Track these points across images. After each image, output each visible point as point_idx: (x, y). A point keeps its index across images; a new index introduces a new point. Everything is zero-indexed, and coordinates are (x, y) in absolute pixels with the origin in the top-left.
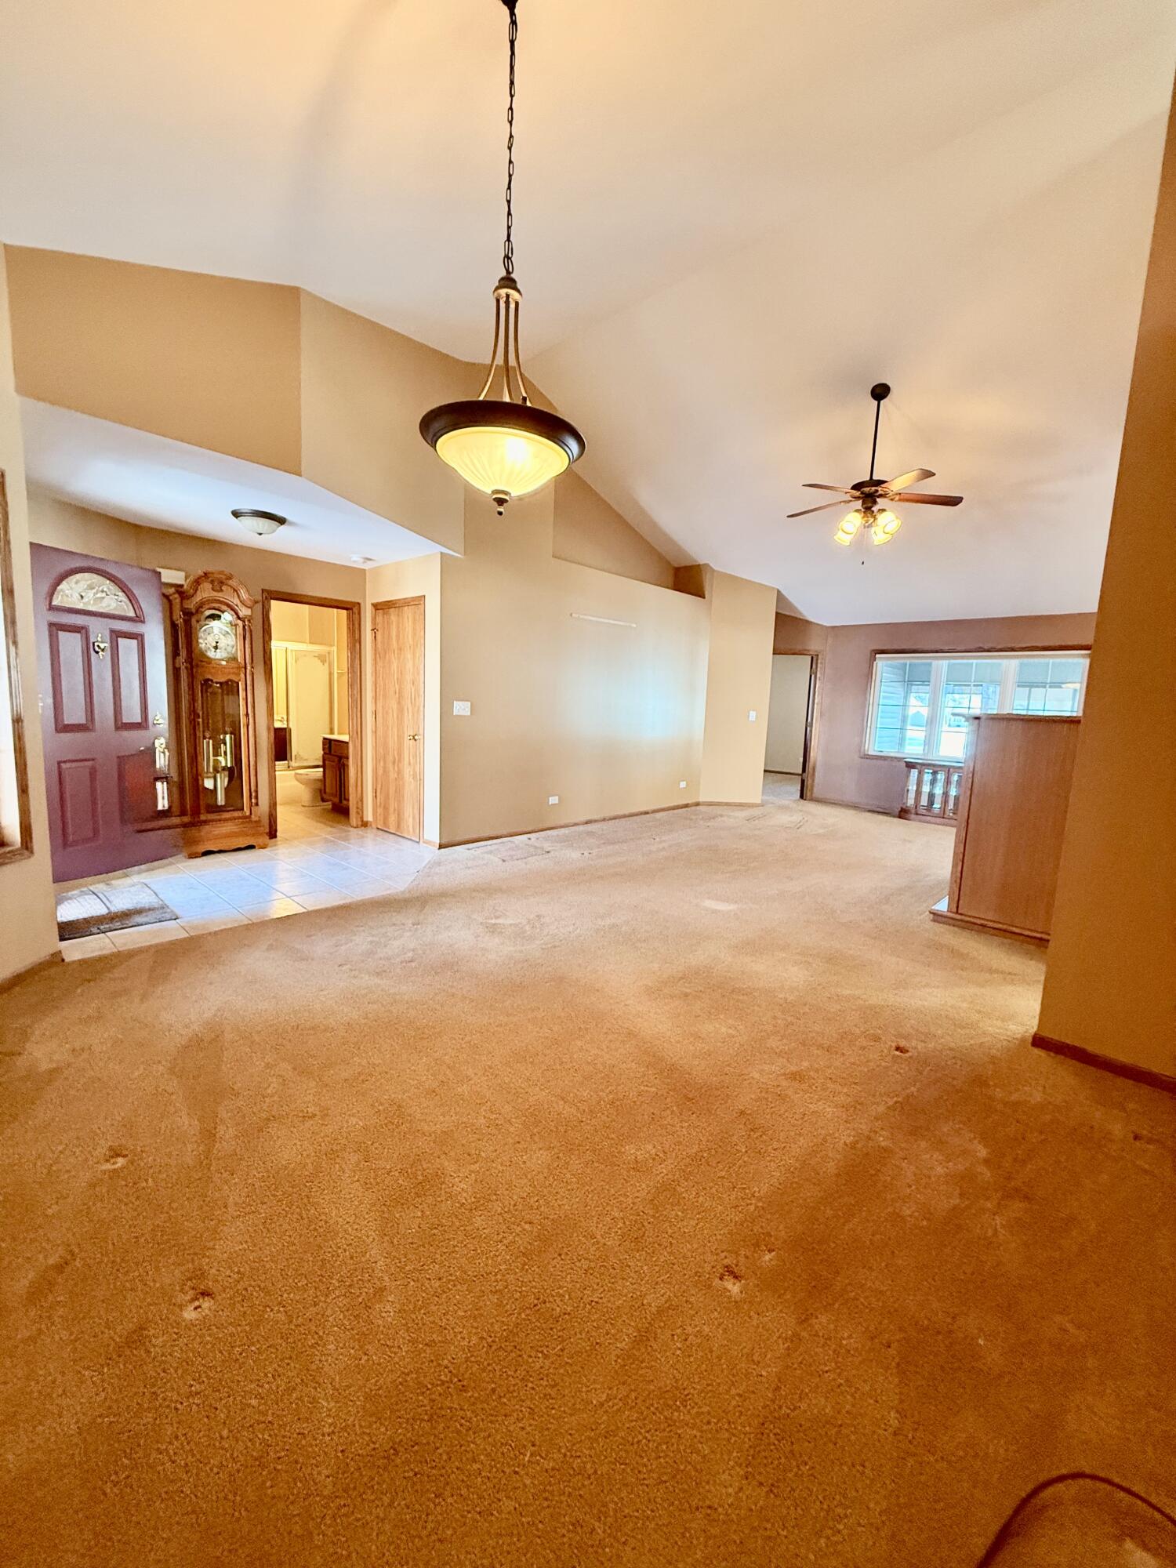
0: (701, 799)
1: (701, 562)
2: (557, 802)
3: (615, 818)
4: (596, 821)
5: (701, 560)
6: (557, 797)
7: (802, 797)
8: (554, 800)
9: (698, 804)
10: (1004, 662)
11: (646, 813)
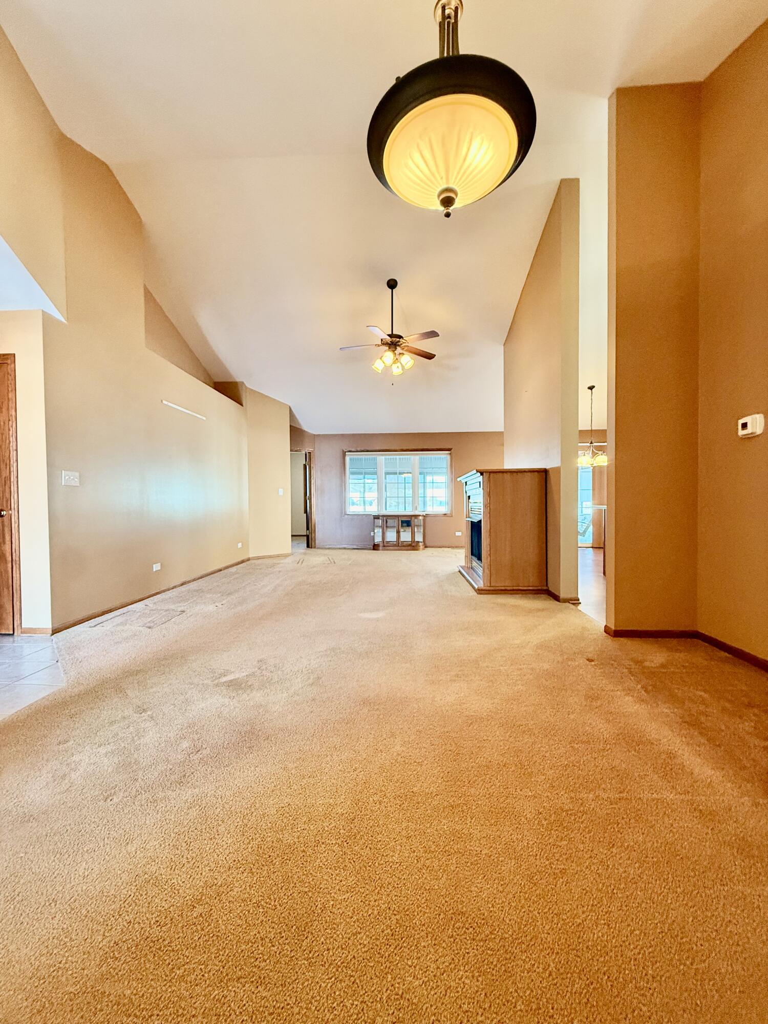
0: (251, 556)
1: (238, 380)
2: (159, 568)
3: (201, 577)
4: (189, 582)
5: (238, 379)
6: (159, 564)
7: (308, 546)
8: (157, 567)
9: (249, 560)
10: (412, 457)
11: (220, 570)
